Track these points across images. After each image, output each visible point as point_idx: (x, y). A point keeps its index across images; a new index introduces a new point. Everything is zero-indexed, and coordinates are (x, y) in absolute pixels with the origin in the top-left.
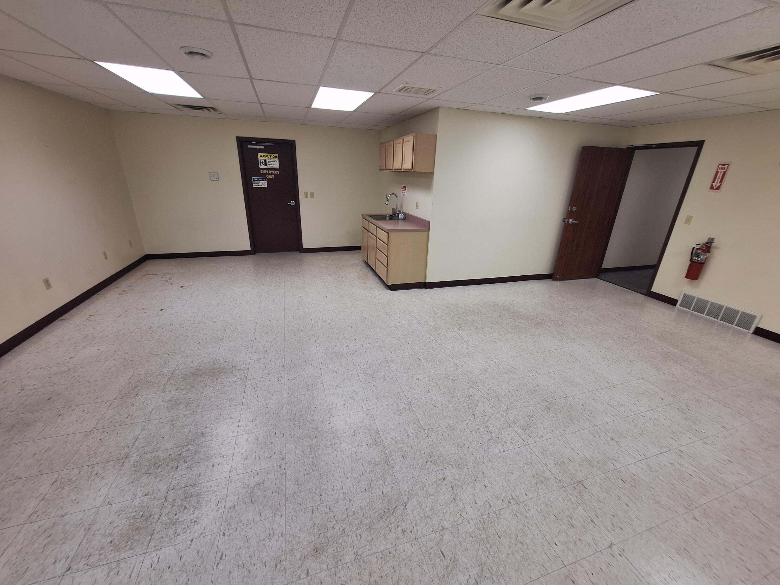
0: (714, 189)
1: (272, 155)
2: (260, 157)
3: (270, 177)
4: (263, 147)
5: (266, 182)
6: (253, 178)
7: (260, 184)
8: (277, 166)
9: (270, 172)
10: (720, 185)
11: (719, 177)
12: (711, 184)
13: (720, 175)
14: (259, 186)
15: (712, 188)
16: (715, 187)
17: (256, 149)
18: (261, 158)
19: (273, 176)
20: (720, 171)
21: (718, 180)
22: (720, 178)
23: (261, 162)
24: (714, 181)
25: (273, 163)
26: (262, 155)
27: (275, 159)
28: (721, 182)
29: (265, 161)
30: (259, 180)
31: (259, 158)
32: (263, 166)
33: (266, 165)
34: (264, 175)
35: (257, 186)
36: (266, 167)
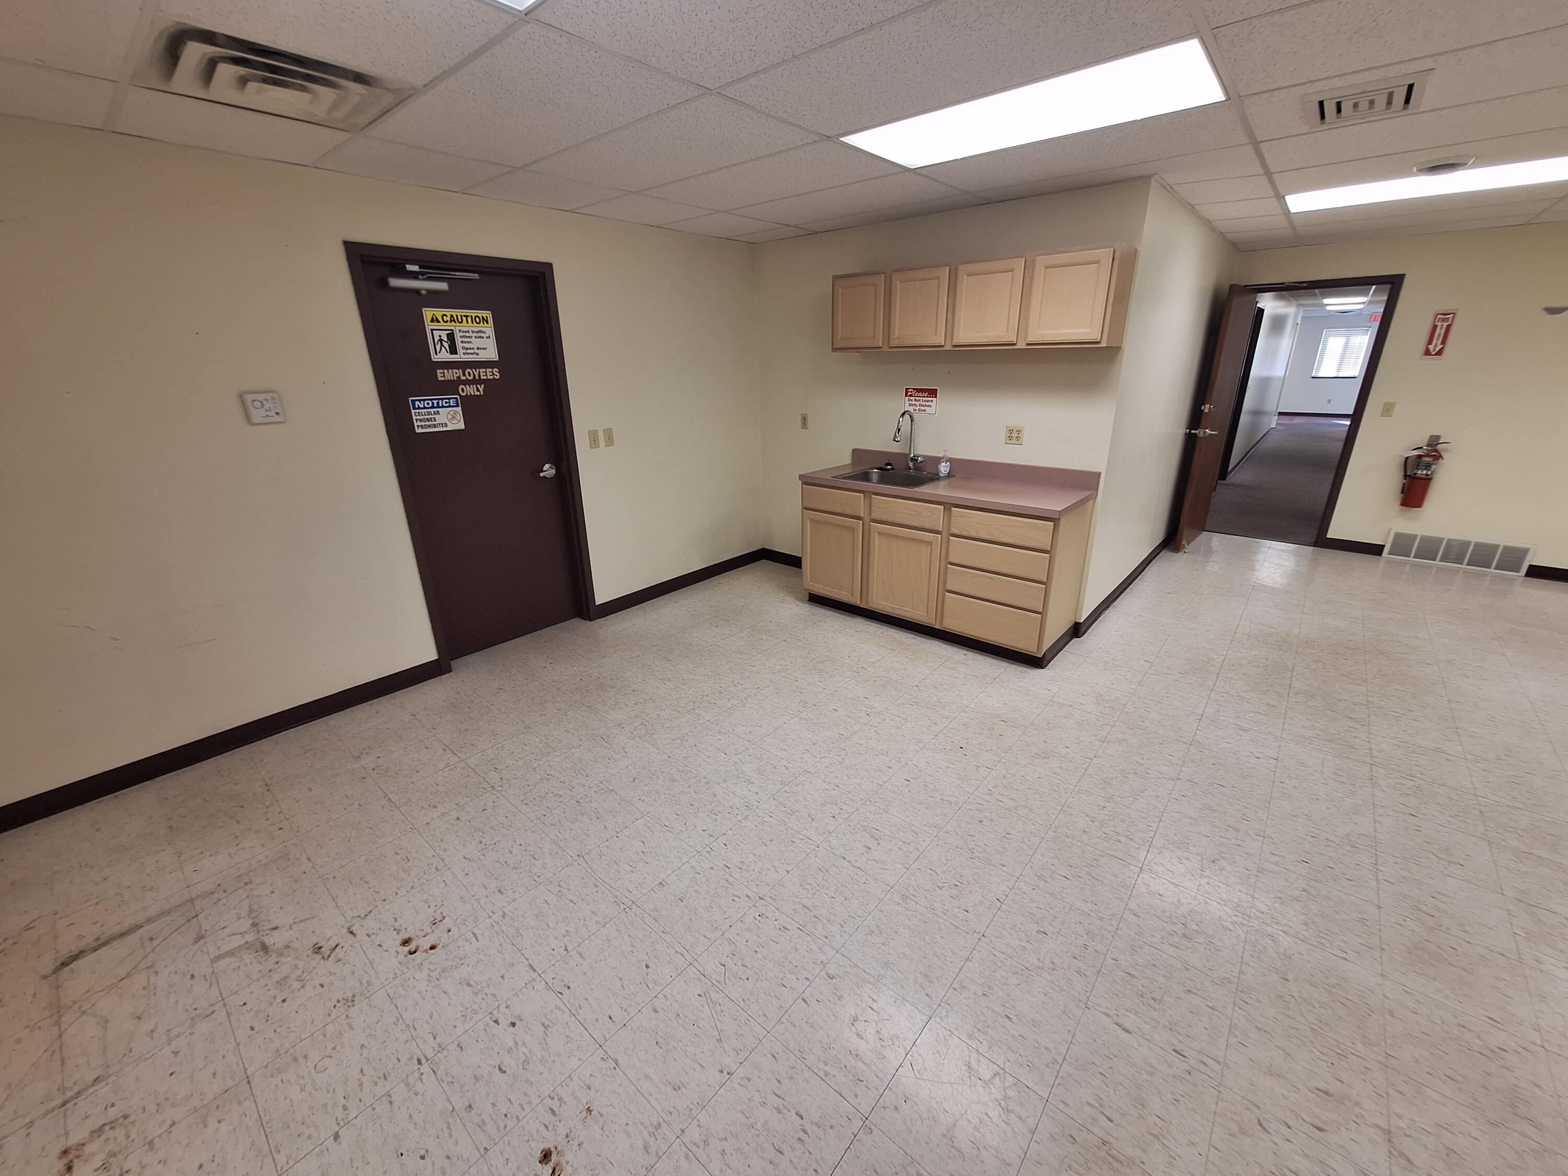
0: (1431, 355)
1: (473, 313)
2: (432, 321)
3: (470, 390)
4: (443, 286)
5: (459, 409)
6: (413, 401)
7: (440, 419)
8: (491, 353)
9: (471, 374)
10: (1442, 349)
11: (1439, 335)
12: (1425, 347)
13: (1440, 332)
14: (435, 426)
15: (1427, 353)
16: (1434, 351)
17: (417, 292)
18: (435, 326)
19: (481, 388)
20: (1439, 324)
21: (1437, 340)
22: (1442, 335)
23: (437, 339)
24: (1430, 342)
25: (476, 343)
26: (438, 312)
27: (482, 326)
28: (1444, 342)
29: (451, 336)
30: (433, 407)
31: (429, 326)
32: (444, 355)
33: (453, 350)
34: (450, 387)
35: (429, 426)
36: (454, 358)
